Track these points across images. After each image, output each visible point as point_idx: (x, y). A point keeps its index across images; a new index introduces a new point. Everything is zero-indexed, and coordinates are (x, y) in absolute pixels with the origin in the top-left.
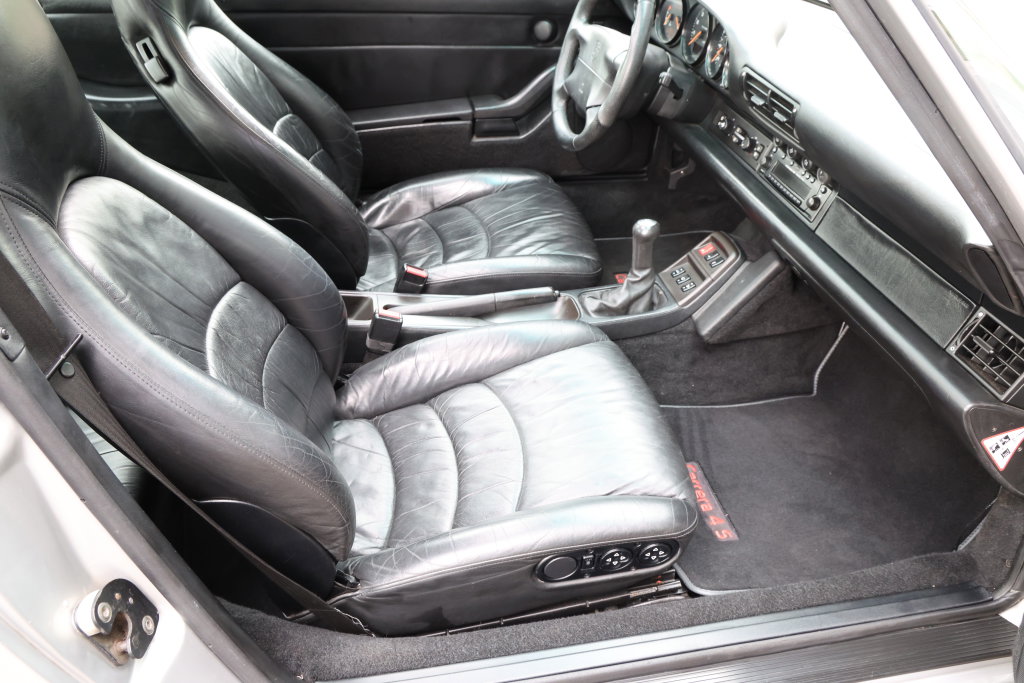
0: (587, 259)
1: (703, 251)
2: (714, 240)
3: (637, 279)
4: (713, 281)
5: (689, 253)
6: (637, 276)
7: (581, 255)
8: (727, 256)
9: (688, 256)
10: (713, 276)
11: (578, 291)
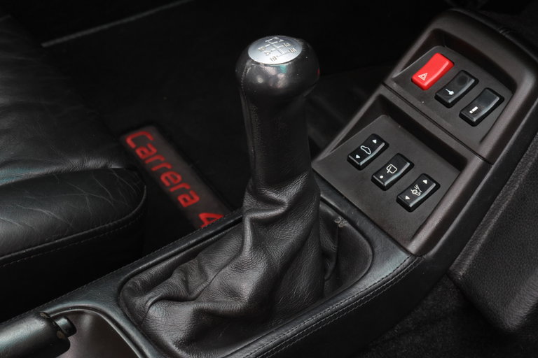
0: (96, 171)
1: (423, 78)
2: (442, 40)
3: (280, 211)
4: (488, 162)
5: (382, 91)
6: (277, 204)
7: (74, 163)
8: (512, 86)
9: (382, 98)
10: (486, 150)
11: (110, 284)
